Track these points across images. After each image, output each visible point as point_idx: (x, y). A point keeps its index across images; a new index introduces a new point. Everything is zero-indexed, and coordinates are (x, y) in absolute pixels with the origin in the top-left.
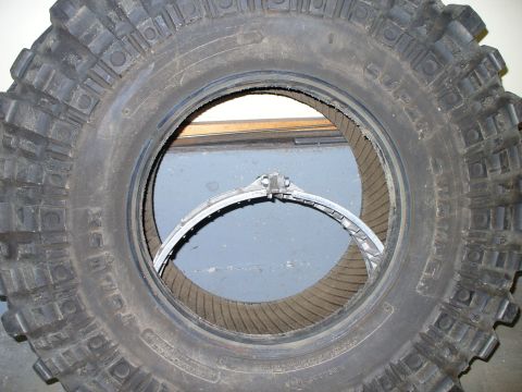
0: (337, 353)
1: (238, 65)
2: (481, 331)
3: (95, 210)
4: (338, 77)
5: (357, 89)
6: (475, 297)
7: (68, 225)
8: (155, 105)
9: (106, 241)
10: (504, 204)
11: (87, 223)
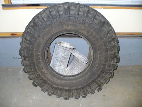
0: (79, 80)
2: (105, 79)
3: (39, 54)
4: (82, 33)
5: (86, 36)
6: (104, 73)
7: (34, 56)
8: (50, 36)
9: (41, 58)
10: (111, 58)
11: (38, 55)
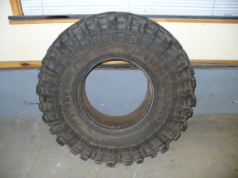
0: (131, 134)
1: (108, 55)
2: (174, 132)
3: (68, 91)
4: (136, 59)
5: (142, 63)
6: (172, 123)
7: (61, 95)
8: (85, 64)
9: (71, 99)
10: (183, 98)
11: (66, 94)
